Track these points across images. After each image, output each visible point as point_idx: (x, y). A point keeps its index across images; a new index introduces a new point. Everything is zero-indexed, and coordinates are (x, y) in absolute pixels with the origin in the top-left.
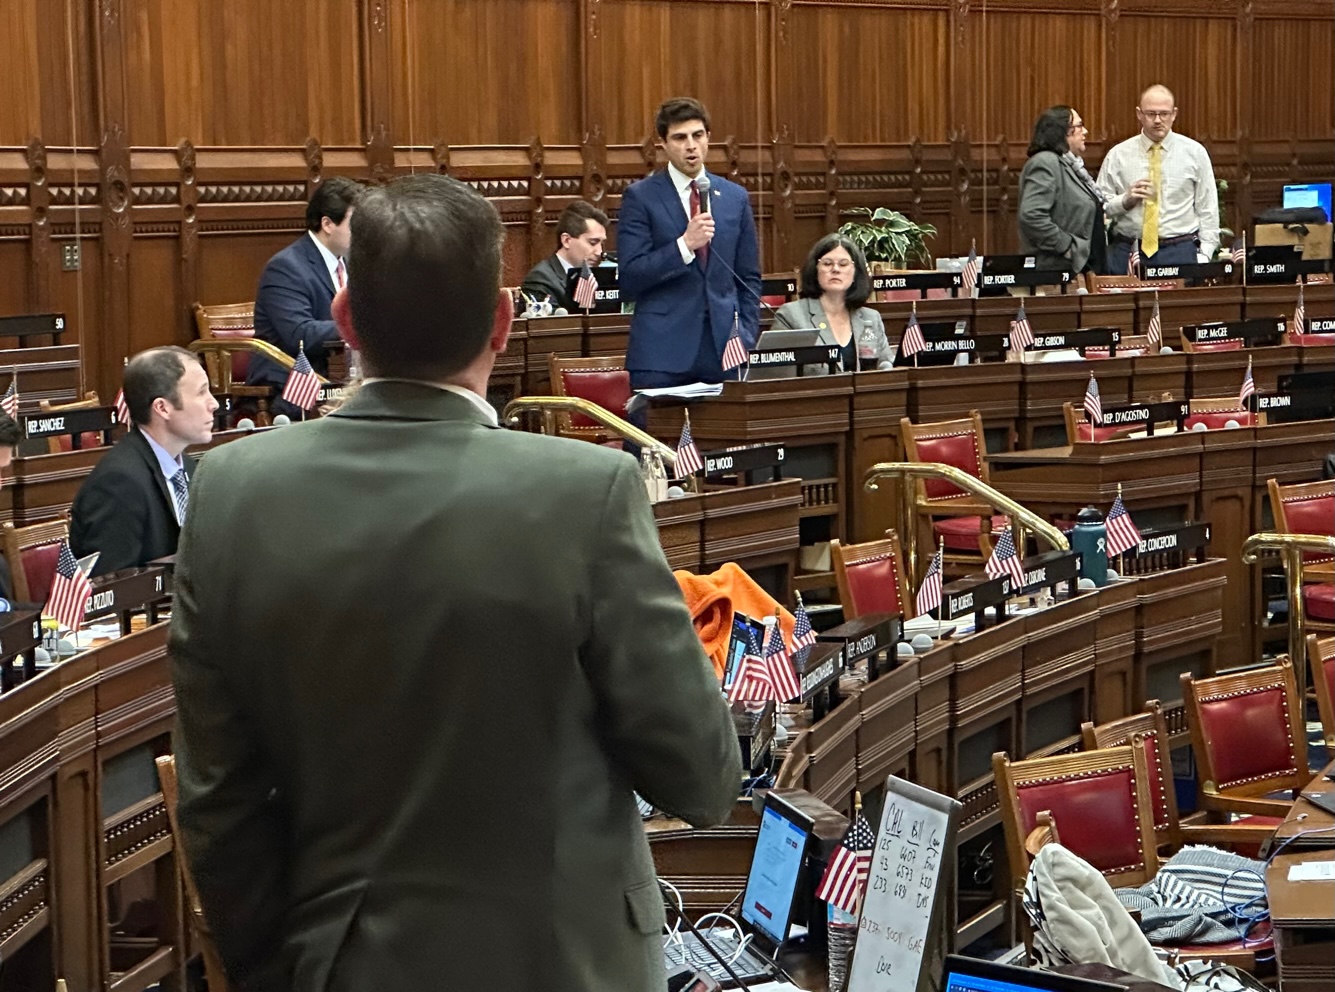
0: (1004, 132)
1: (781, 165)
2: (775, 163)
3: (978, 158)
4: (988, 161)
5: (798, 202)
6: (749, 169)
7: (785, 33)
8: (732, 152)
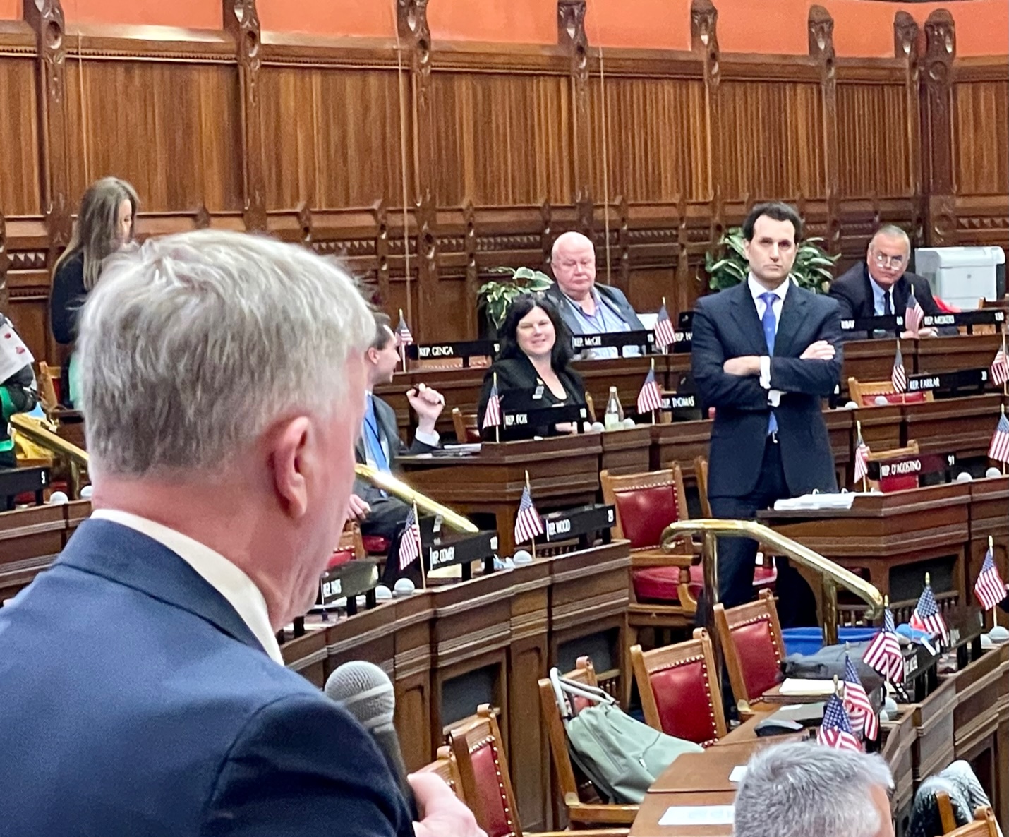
0: (622, 193)
1: (425, 227)
2: (420, 227)
3: (600, 218)
4: (610, 221)
5: (442, 264)
6: (396, 233)
7: (426, 99)
8: (380, 216)
